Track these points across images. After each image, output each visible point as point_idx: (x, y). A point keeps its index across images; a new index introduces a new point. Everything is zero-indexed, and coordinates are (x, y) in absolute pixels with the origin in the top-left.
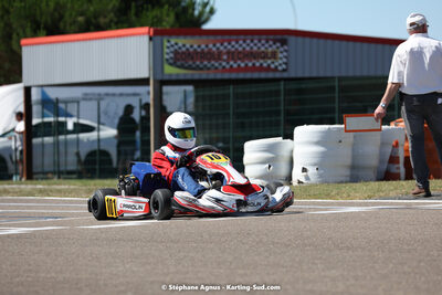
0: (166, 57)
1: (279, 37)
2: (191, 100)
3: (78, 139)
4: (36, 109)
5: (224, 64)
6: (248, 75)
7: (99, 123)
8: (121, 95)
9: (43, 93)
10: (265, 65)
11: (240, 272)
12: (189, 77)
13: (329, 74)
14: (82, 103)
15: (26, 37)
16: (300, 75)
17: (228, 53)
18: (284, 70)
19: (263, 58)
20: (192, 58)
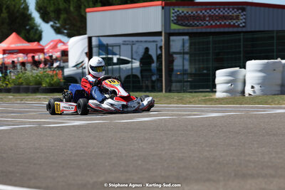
0: (172, 19)
1: (240, 6)
2: (187, 45)
3: (120, 68)
4: (95, 50)
5: (207, 23)
6: (222, 30)
7: (132, 58)
8: (146, 41)
9: (100, 41)
10: (232, 23)
11: (207, 149)
12: (186, 31)
13: (271, 29)
14: (122, 46)
15: (89, 7)
16: (253, 30)
17: (210, 16)
18: (244, 27)
19: (231, 19)
20: (188, 20)
